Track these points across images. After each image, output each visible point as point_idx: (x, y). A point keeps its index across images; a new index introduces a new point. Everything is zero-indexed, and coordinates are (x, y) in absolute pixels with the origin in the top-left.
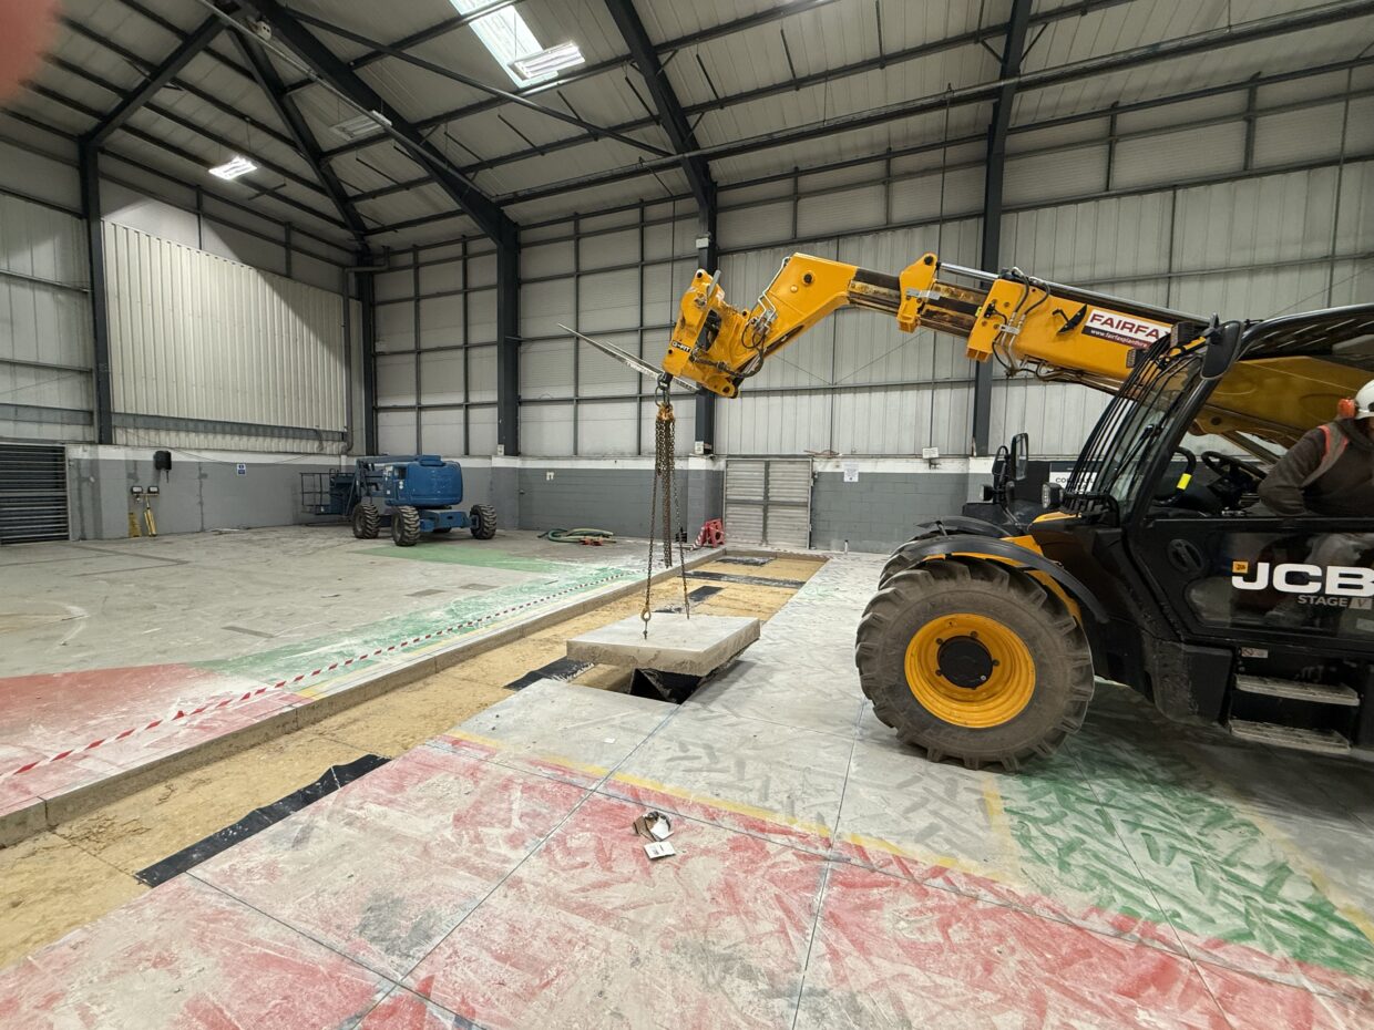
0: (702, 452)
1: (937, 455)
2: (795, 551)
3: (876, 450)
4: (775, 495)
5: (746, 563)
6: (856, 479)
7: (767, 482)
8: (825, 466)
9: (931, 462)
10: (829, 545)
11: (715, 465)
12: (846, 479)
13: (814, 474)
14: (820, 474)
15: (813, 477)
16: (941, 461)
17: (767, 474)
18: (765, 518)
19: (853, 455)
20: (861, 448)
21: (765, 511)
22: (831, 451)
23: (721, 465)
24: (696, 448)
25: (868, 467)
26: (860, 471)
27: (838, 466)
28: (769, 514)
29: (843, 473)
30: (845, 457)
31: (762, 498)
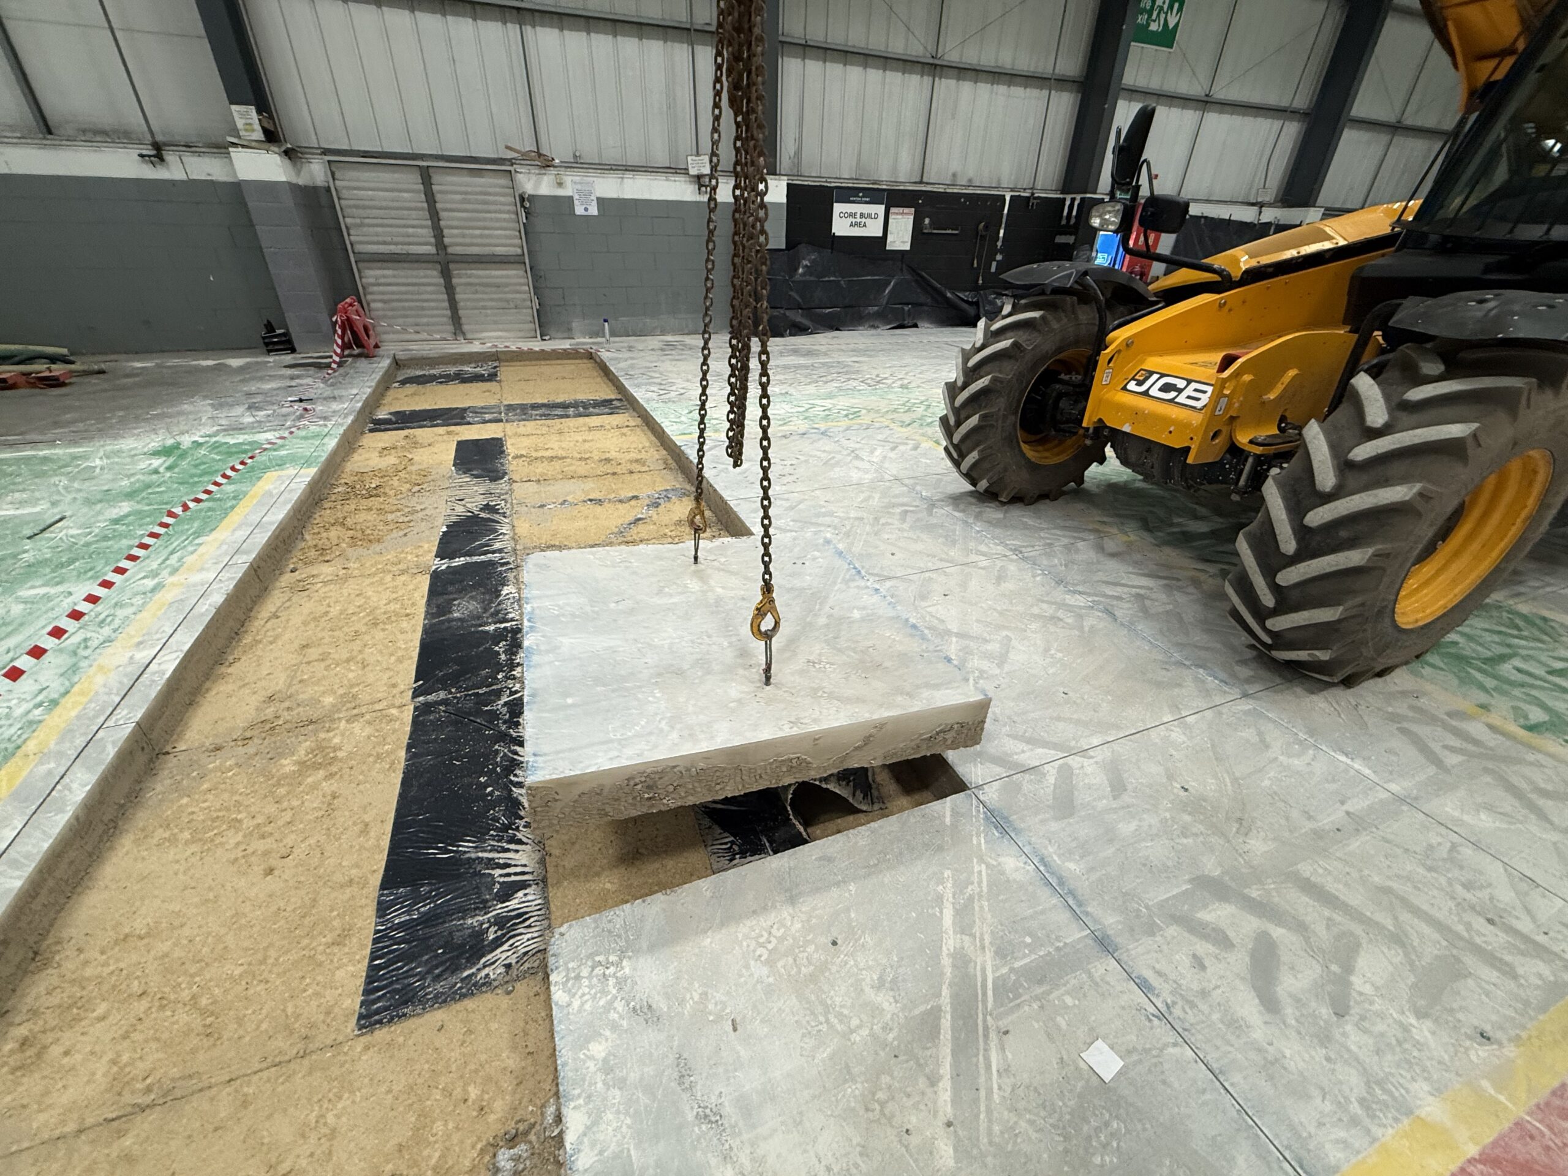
0: (259, 135)
1: (707, 170)
2: (525, 346)
3: (611, 156)
4: (456, 241)
5: (447, 379)
6: (594, 211)
7: (434, 215)
8: (538, 184)
9: (701, 182)
10: (570, 330)
11: (298, 173)
12: (579, 210)
13: (522, 199)
14: (532, 198)
15: (522, 206)
17: (431, 199)
18: (450, 289)
19: (576, 163)
20: (589, 154)
21: (446, 274)
22: (540, 155)
23: (316, 172)
24: (240, 123)
25: (610, 187)
26: (599, 195)
27: (560, 184)
28: (455, 281)
29: (571, 198)
30: (568, 166)
31: (431, 249)
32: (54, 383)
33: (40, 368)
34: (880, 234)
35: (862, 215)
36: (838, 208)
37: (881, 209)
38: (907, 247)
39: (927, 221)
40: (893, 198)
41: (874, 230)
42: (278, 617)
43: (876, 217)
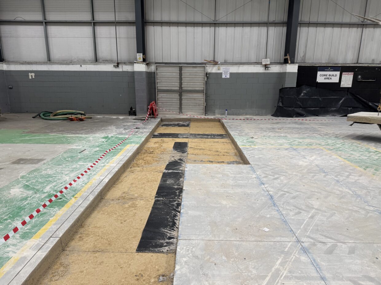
0: (142, 60)
1: (269, 63)
2: (199, 117)
3: (237, 60)
4: (185, 86)
5: (175, 125)
6: (228, 76)
7: (181, 79)
8: (212, 69)
9: (266, 66)
10: (214, 113)
11: (148, 69)
12: (223, 76)
13: (207, 74)
14: (210, 73)
15: (206, 76)
16: (271, 66)
17: (181, 74)
18: (181, 100)
19: (225, 63)
20: (230, 60)
21: (181, 96)
22: (214, 61)
23: (153, 68)
24: (138, 57)
25: (234, 69)
26: (231, 72)
27: (219, 69)
28: (182, 97)
29: (222, 73)
30: (222, 64)
31: (178, 88)
32: (81, 120)
33: (79, 116)
34: (338, 82)
35: (330, 75)
36: (319, 73)
37: (338, 73)
38: (350, 86)
39: (360, 77)
40: (344, 69)
41: (335, 80)
42: (127, 177)
43: (336, 75)
